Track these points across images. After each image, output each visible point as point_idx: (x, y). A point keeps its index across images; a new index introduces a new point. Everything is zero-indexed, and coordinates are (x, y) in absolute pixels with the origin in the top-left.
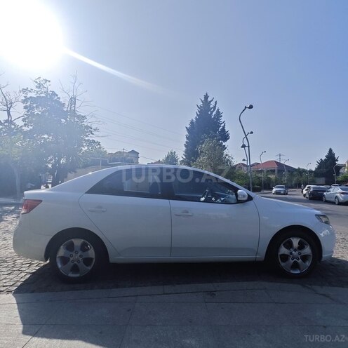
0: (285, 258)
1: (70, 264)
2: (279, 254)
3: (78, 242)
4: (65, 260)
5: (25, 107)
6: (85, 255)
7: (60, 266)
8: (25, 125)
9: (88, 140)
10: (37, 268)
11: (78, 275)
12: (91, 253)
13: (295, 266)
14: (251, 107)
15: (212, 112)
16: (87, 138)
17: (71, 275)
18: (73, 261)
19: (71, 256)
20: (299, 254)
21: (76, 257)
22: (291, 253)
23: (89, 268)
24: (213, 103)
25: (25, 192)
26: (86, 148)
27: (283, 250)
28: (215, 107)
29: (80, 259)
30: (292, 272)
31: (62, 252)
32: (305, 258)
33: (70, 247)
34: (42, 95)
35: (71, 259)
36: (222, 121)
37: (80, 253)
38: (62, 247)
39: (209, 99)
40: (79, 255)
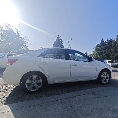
0: (102, 78)
1: (32, 86)
2: (101, 77)
3: (35, 77)
4: (29, 84)
5: (1, 33)
6: (38, 82)
7: (27, 87)
8: (1, 39)
9: (24, 45)
10: (14, 88)
11: (35, 90)
12: (41, 81)
13: (105, 81)
14: (71, 39)
15: (60, 40)
16: (23, 45)
17: (32, 90)
18: (33, 85)
19: (32, 82)
20: (106, 77)
21: (34, 82)
22: (104, 77)
23: (40, 87)
24: (60, 38)
25: (9, 56)
26: (23, 47)
27: (102, 76)
28: (61, 39)
29: (36, 83)
30: (104, 83)
31: (28, 81)
32: (107, 78)
33: (31, 79)
34: (8, 30)
35: (32, 84)
36: (62, 43)
37: (36, 81)
38: (28, 79)
39: (59, 37)
40: (35, 82)
